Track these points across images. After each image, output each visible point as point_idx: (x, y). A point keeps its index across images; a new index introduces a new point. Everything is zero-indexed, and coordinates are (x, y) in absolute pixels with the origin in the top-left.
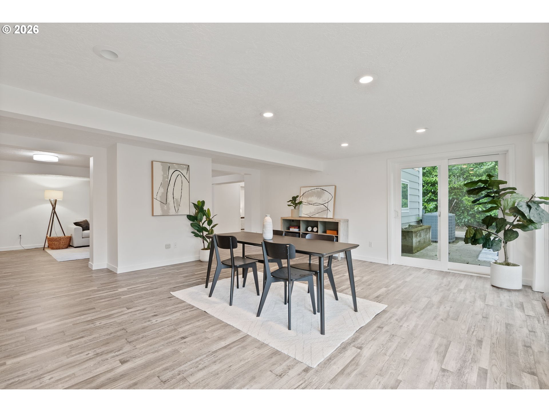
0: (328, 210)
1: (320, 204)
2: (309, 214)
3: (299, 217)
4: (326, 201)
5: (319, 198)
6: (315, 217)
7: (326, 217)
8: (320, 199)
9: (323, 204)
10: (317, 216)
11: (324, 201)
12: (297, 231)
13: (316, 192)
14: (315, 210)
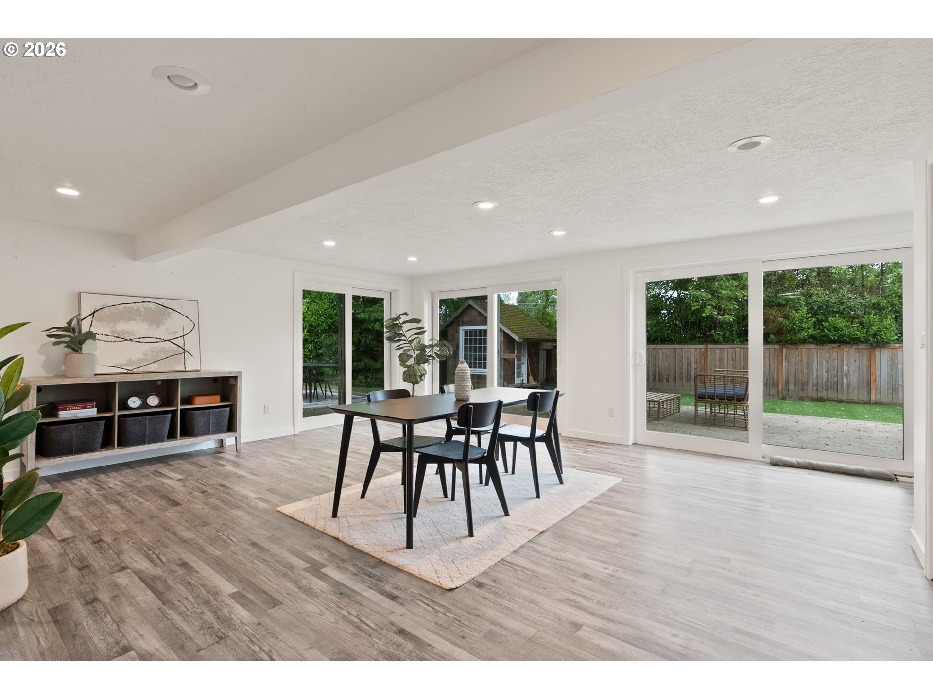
0: (186, 354)
1: (157, 340)
2: (125, 365)
3: (95, 375)
4: (176, 332)
5: (154, 326)
6: (149, 370)
7: (182, 369)
8: (156, 327)
9: (169, 341)
10: (154, 367)
11: (172, 333)
12: (96, 413)
13: (142, 309)
14: (145, 355)
